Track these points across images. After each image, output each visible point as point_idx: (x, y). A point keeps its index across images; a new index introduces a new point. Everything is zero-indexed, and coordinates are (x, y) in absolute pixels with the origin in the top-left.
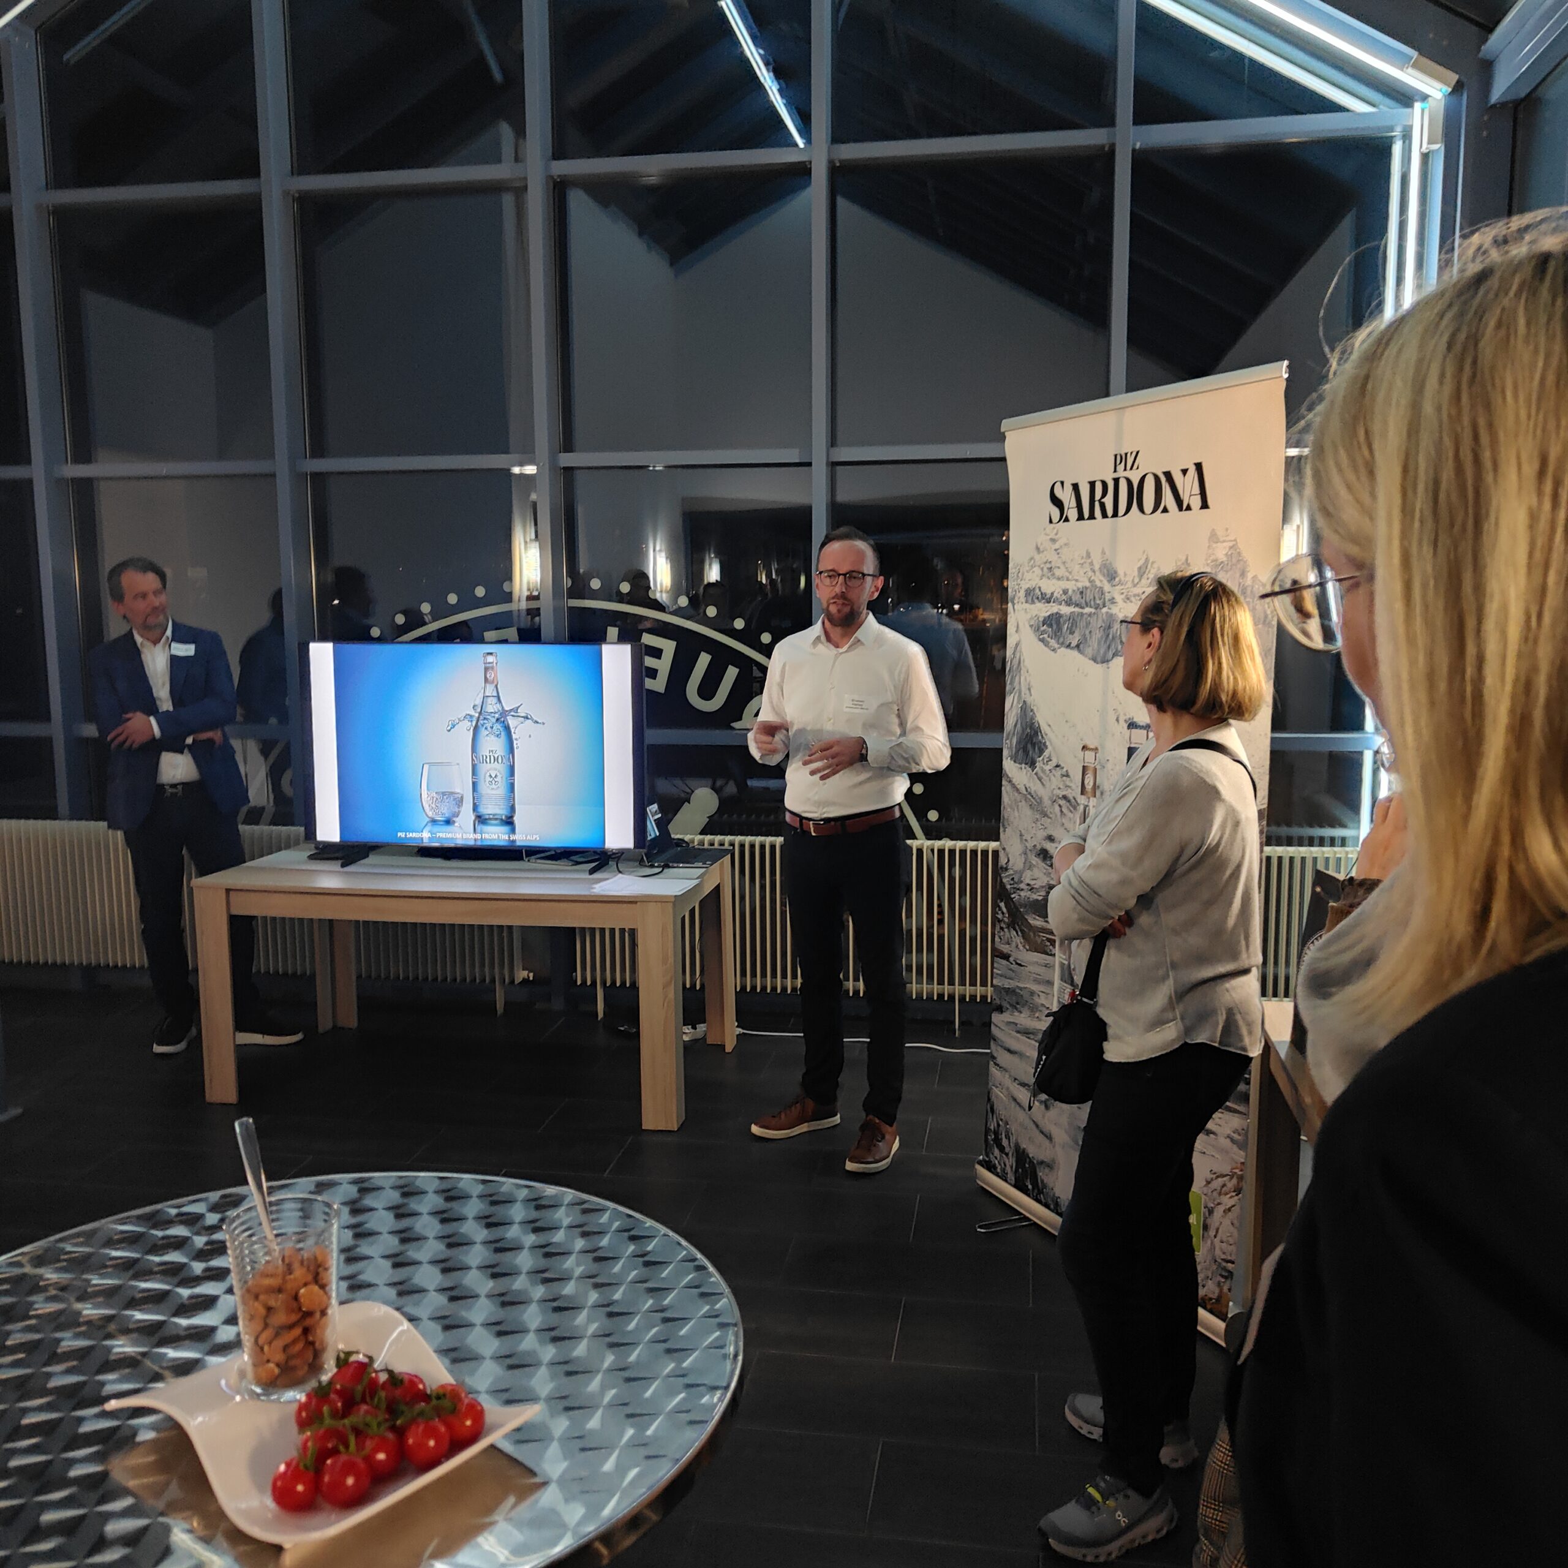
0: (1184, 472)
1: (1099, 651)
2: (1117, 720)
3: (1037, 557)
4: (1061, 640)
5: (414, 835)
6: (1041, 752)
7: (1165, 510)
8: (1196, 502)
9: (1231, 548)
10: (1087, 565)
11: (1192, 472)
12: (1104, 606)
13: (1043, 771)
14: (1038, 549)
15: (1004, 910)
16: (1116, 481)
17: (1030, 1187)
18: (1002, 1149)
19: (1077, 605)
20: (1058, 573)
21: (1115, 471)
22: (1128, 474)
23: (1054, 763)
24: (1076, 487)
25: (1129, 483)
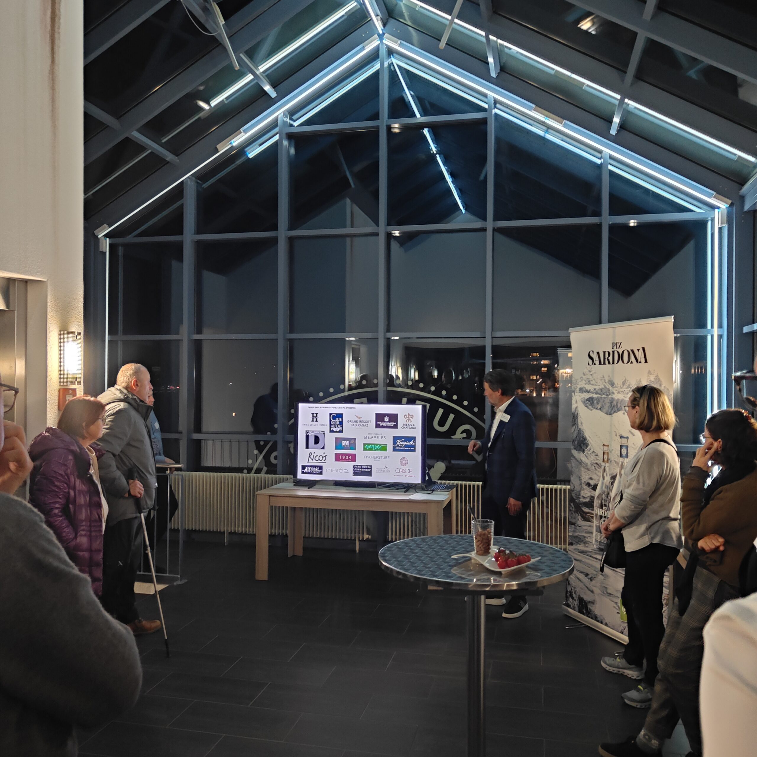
0: (638, 350)
1: (608, 411)
2: (616, 435)
3: (584, 377)
4: (594, 406)
6: (587, 447)
7: (632, 363)
8: (643, 360)
9: (656, 376)
10: (603, 380)
11: (641, 350)
12: (610, 395)
13: (588, 453)
14: (584, 374)
15: (573, 506)
16: (613, 352)
17: (585, 612)
18: (573, 598)
19: (600, 394)
20: (592, 383)
21: (613, 348)
22: (618, 350)
23: (592, 450)
24: (598, 353)
25: (618, 353)
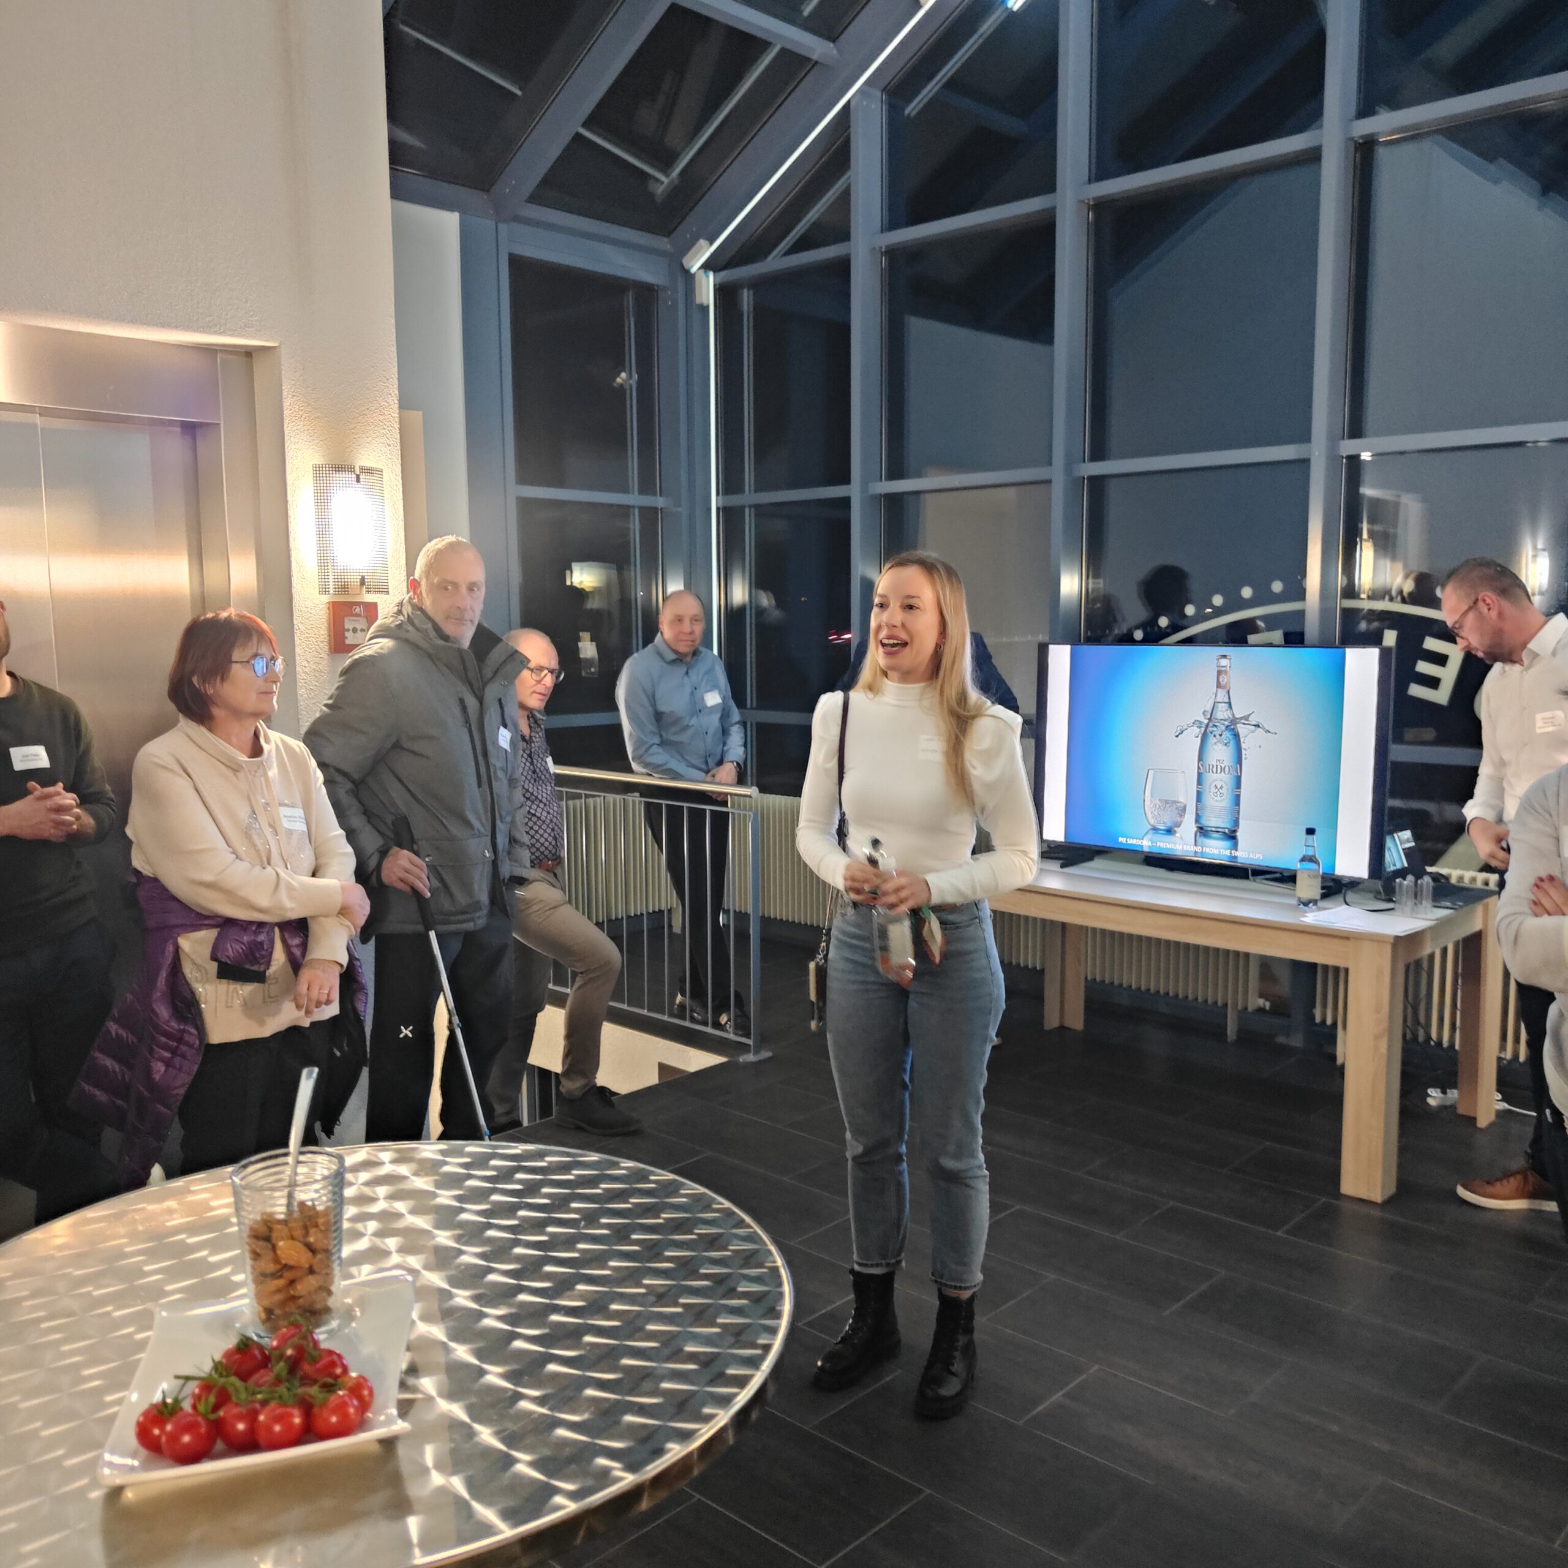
5: (1134, 842)
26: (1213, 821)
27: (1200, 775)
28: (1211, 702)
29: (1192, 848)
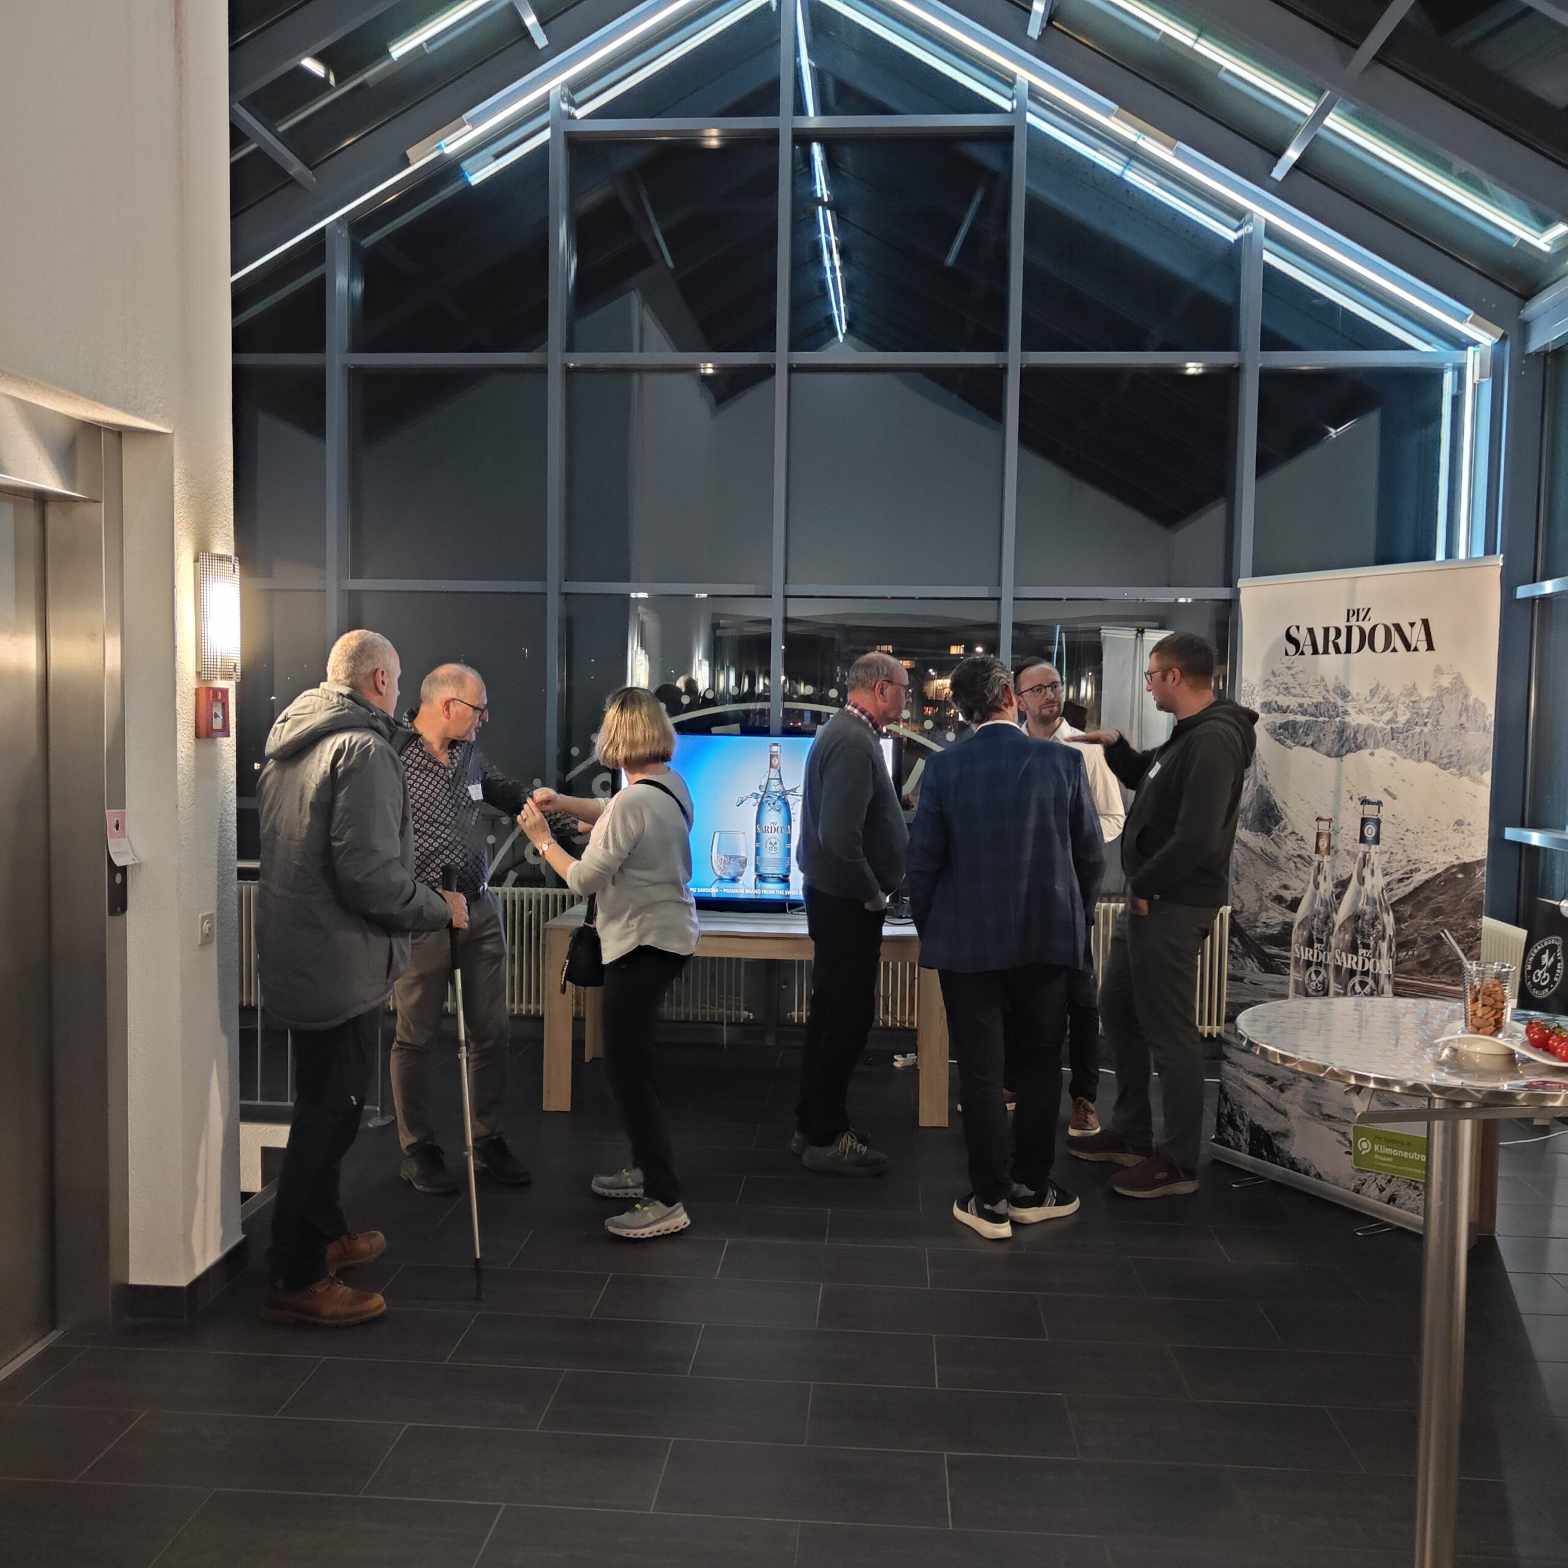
0: (1412, 625)
1: (1332, 748)
2: (1351, 798)
3: (1273, 679)
4: (1297, 740)
5: (704, 890)
6: (1277, 823)
7: (1394, 650)
8: (1423, 646)
9: (1454, 678)
10: (1321, 687)
11: (1419, 625)
12: (1338, 716)
13: (1279, 836)
14: (1274, 674)
15: (1238, 943)
16: (1349, 629)
17: (1265, 1153)
18: (1236, 1128)
19: (1312, 715)
20: (1293, 691)
21: (1348, 620)
22: (1360, 623)
23: (1290, 830)
24: (1311, 631)
25: (1362, 630)
26: (769, 869)
27: (758, 835)
28: (766, 778)
29: (753, 891)
